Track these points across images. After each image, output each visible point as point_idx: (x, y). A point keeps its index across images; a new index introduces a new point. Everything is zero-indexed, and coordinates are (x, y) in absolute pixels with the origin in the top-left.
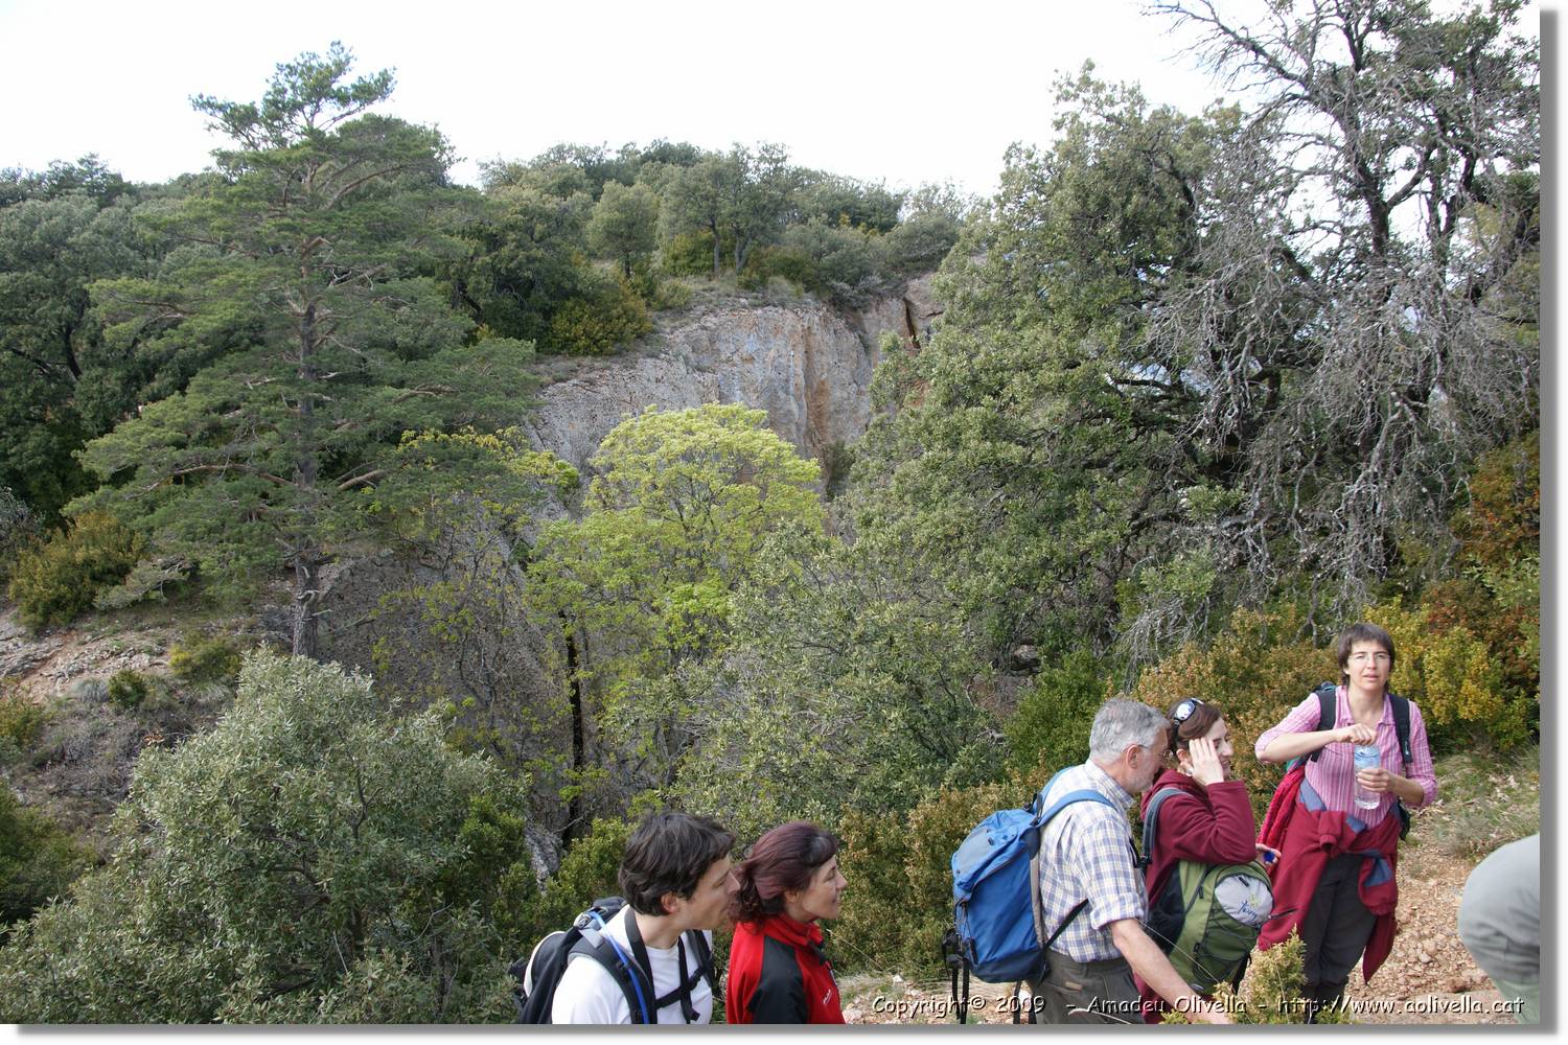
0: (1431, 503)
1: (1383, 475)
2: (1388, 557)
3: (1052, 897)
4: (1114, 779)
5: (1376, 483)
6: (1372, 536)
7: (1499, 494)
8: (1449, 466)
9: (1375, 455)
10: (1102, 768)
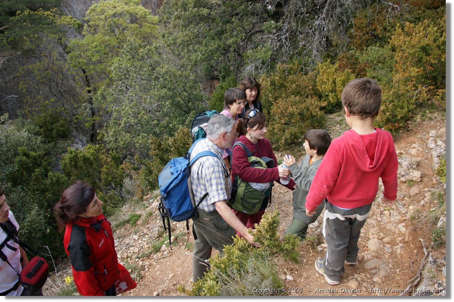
0: (341, 27)
1: (327, 18)
2: (327, 45)
3: (196, 191)
4: (217, 145)
5: (324, 21)
6: (323, 38)
7: (362, 25)
8: (348, 15)
9: (325, 11)
10: (212, 142)
